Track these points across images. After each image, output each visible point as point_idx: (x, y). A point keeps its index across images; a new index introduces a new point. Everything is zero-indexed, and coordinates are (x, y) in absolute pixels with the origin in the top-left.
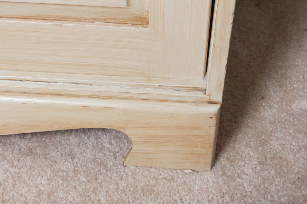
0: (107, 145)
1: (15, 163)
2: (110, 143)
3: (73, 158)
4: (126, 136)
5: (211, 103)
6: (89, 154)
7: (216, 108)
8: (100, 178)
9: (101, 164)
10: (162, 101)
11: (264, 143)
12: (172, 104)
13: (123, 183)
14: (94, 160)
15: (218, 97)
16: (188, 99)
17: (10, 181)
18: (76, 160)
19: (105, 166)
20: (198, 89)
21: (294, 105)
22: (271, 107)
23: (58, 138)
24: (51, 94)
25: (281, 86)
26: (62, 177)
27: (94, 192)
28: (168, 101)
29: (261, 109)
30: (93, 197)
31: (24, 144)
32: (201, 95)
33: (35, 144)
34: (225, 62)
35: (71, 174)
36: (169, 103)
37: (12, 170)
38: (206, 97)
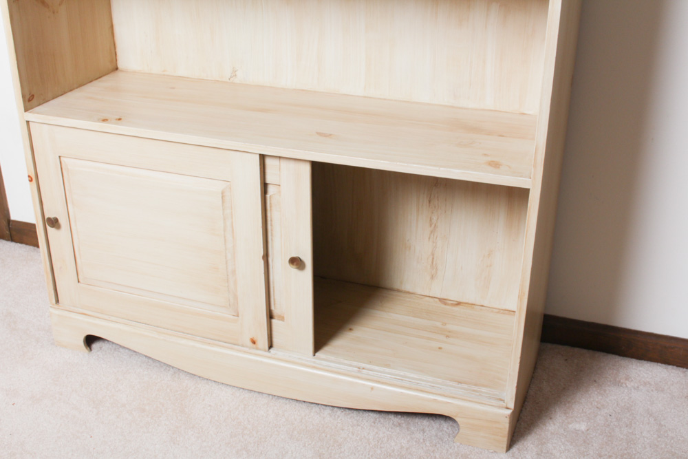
0: (445, 429)
1: (390, 429)
2: (448, 429)
3: (424, 432)
5: (507, 408)
6: (434, 432)
7: (509, 412)
8: (438, 446)
9: (440, 439)
10: (479, 403)
11: (543, 444)
13: (451, 451)
14: (436, 436)
15: (512, 405)
16: (494, 404)
17: (386, 438)
18: (425, 434)
19: (442, 440)
20: (500, 400)
21: (570, 426)
22: (554, 424)
26: (416, 442)
27: (433, 451)
29: (547, 424)
30: (432, 454)
33: (403, 422)
34: (516, 385)
35: (421, 440)
36: (483, 405)
37: (388, 433)
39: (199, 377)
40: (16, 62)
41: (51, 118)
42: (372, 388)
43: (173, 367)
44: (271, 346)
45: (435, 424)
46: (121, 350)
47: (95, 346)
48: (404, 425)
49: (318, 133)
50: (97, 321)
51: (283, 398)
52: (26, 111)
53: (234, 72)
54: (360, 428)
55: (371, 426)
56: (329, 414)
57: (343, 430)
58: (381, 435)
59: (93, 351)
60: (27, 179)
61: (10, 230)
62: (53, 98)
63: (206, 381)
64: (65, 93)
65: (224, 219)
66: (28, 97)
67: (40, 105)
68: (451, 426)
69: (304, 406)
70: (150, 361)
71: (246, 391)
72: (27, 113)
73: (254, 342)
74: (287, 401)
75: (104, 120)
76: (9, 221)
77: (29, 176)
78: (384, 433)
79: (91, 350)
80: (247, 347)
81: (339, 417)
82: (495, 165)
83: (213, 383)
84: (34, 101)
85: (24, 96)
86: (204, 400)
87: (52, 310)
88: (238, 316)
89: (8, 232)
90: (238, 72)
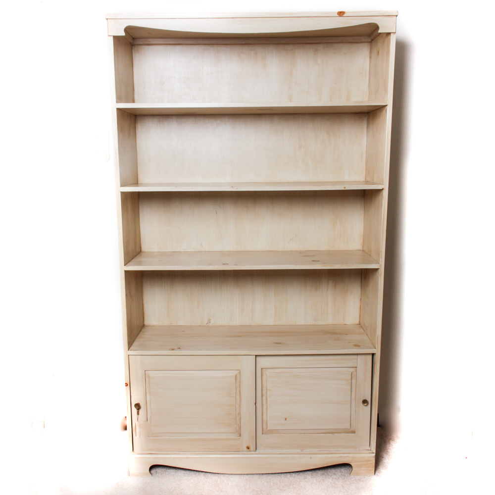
4: (351, 465)
7: (374, 454)
15: (374, 451)
20: (368, 450)
34: (375, 441)
38: (371, 452)
41: (144, 352)
42: (311, 458)
44: (256, 449)
49: (275, 343)
53: (209, 321)
60: (125, 385)
62: (133, 343)
65: (236, 388)
72: (129, 351)
73: (248, 448)
75: (173, 350)
77: (125, 383)
80: (244, 451)
82: (357, 346)
88: (240, 436)
90: (211, 321)
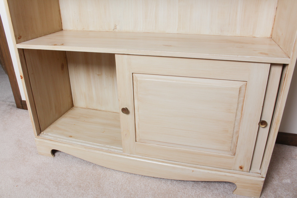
0: (227, 187)
1: (201, 189)
2: (228, 187)
3: (218, 190)
4: (236, 185)
6: (222, 189)
7: (264, 179)
9: (226, 193)
10: (248, 175)
11: (275, 192)
12: (251, 177)
15: (265, 176)
16: (255, 176)
18: (219, 191)
19: (228, 194)
20: (258, 173)
21: (283, 181)
23: (212, 184)
24: (216, 171)
25: (278, 175)
26: (216, 195)
28: (249, 176)
29: (273, 181)
31: (203, 184)
32: (259, 175)
33: (206, 185)
34: (268, 166)
35: (218, 194)
36: (250, 176)
37: (201, 191)
38: (261, 176)
39: (106, 168)
40: (10, 18)
42: (193, 171)
43: (93, 163)
45: (222, 185)
46: (68, 155)
47: (56, 154)
48: (207, 187)
49: (164, 45)
50: (57, 143)
51: (147, 176)
52: (17, 43)
53: (115, 26)
54: (187, 190)
55: (192, 188)
56: (170, 183)
57: (179, 192)
58: (198, 193)
59: (56, 156)
61: (22, 105)
62: (32, 39)
63: (109, 169)
64: (38, 37)
66: (18, 37)
67: (25, 41)
68: (229, 185)
69: (157, 180)
70: (82, 160)
71: (129, 174)
72: (18, 44)
74: (149, 178)
75: (55, 45)
76: (21, 101)
77: (21, 76)
78: (199, 192)
79: (55, 156)
81: (175, 184)
82: (265, 54)
83: (113, 170)
84: (22, 39)
85: (15, 36)
86: (109, 179)
87: (36, 139)
89: (21, 105)
90: (117, 27)
